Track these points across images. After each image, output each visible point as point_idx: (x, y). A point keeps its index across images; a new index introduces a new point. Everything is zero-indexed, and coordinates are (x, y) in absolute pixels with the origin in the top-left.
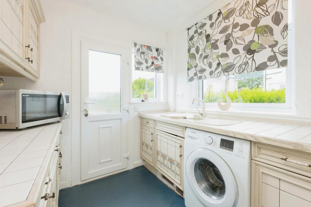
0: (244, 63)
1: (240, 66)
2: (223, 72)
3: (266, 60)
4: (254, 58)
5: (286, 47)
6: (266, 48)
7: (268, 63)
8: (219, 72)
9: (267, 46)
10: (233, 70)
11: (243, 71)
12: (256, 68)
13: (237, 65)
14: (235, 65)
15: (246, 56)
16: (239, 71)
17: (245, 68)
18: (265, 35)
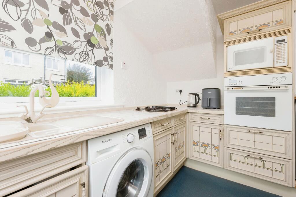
0: (84, 52)
1: (81, 53)
2: (58, 50)
3: (102, 59)
4: (93, 52)
5: (112, 55)
6: (102, 48)
7: (103, 62)
8: (50, 48)
9: (103, 48)
10: (73, 55)
11: (83, 61)
12: (95, 62)
13: (78, 51)
14: (75, 49)
15: (86, 45)
16: (79, 59)
17: (85, 58)
18: (102, 36)
